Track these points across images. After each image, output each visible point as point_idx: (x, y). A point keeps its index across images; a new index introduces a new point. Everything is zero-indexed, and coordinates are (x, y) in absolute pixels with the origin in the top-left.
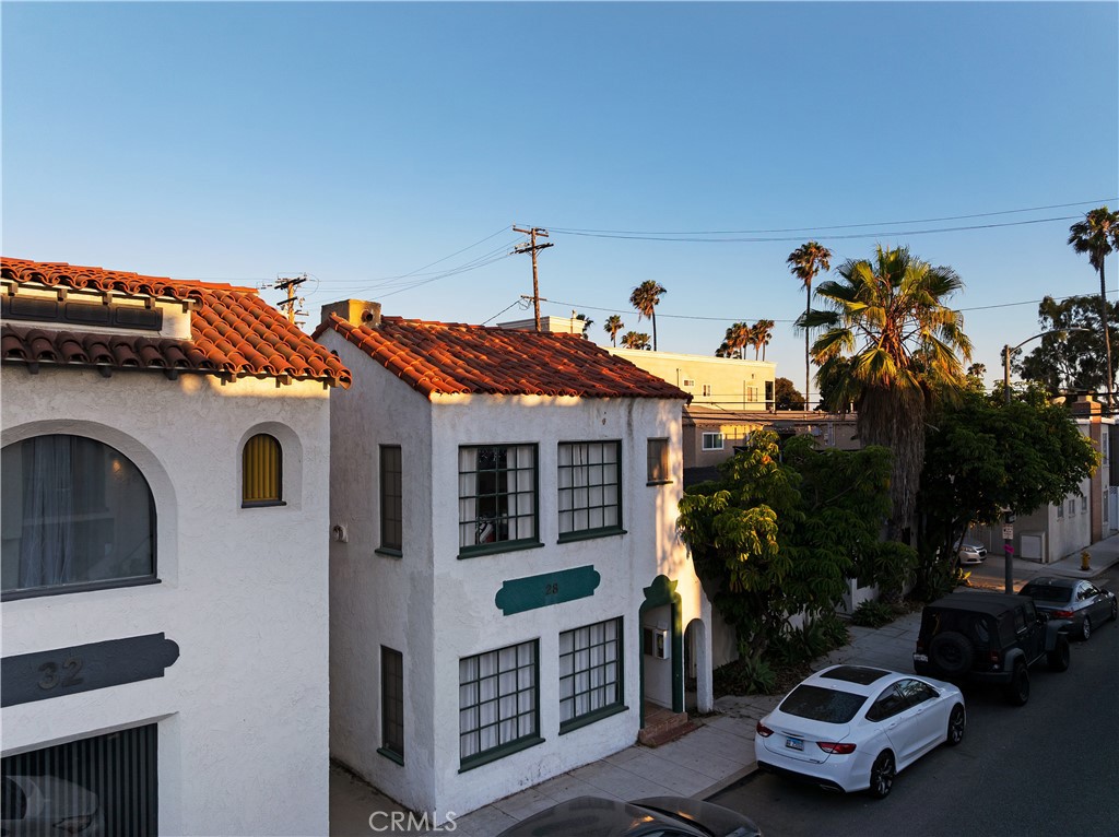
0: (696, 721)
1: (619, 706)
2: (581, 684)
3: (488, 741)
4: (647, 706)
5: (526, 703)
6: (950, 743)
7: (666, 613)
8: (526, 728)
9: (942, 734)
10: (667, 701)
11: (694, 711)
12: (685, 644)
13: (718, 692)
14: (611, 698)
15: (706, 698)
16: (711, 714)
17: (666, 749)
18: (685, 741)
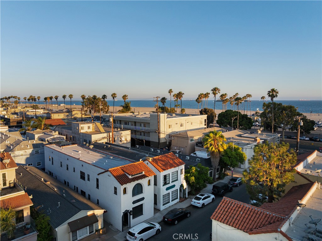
0: (186, 199)
1: (177, 198)
2: (173, 196)
3: (165, 203)
4: (180, 197)
5: (168, 199)
6: (212, 202)
7: (182, 187)
8: (168, 201)
9: (211, 201)
10: (182, 197)
11: (185, 198)
12: (185, 190)
13: (188, 195)
14: (176, 197)
15: (187, 196)
16: (187, 198)
17: (182, 202)
18: (184, 202)
